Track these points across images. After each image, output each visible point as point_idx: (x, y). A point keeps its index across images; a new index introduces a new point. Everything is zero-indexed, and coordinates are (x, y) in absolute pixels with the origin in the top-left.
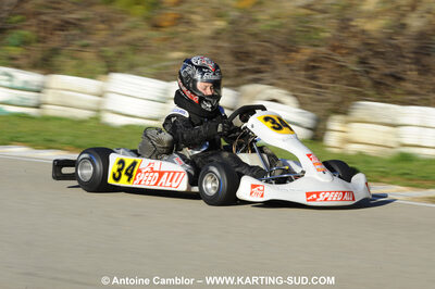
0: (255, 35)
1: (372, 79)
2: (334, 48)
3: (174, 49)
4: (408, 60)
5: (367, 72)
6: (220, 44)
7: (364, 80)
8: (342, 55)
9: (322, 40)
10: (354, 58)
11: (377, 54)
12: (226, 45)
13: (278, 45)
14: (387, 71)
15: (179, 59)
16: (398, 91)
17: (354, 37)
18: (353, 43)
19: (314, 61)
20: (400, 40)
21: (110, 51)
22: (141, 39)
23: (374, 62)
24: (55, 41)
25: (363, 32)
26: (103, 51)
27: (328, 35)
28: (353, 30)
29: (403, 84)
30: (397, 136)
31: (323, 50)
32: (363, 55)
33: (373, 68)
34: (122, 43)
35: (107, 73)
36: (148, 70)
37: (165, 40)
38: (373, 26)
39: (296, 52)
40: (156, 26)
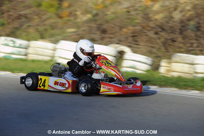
2: (143, 27)
4: (177, 33)
10: (152, 32)
14: (169, 38)
19: (134, 33)
21: (41, 29)
24: (16, 24)
26: (37, 29)
33: (162, 36)
37: (65, 23)
38: (159, 17)
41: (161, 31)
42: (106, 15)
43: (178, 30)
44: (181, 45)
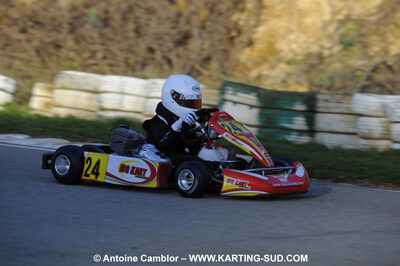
41: (32, 27)
44: (72, 55)
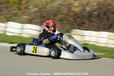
0: (46, 12)
1: (77, 23)
2: (67, 15)
3: (25, 15)
4: (86, 19)
5: (75, 22)
6: (37, 14)
7: (74, 24)
8: (69, 17)
9: (63, 13)
10: (72, 18)
11: (78, 17)
12: (38, 14)
13: (52, 15)
14: (81, 21)
15: (26, 18)
16: (84, 27)
17: (72, 12)
18: (72, 14)
19: (61, 19)
20: (84, 13)
21: (8, 16)
22: (16, 13)
23: (77, 19)
25: (74, 11)
26: (6, 16)
27: (65, 12)
28: (72, 11)
29: (85, 25)
30: (83, 38)
31: (64, 16)
32: (74, 17)
33: (77, 21)
34: (11, 14)
35: (7, 22)
36: (18, 21)
37: (23, 13)
38: (77, 10)
39: (57, 16)
40: (20, 9)
42: (46, 8)
43: (87, 17)
